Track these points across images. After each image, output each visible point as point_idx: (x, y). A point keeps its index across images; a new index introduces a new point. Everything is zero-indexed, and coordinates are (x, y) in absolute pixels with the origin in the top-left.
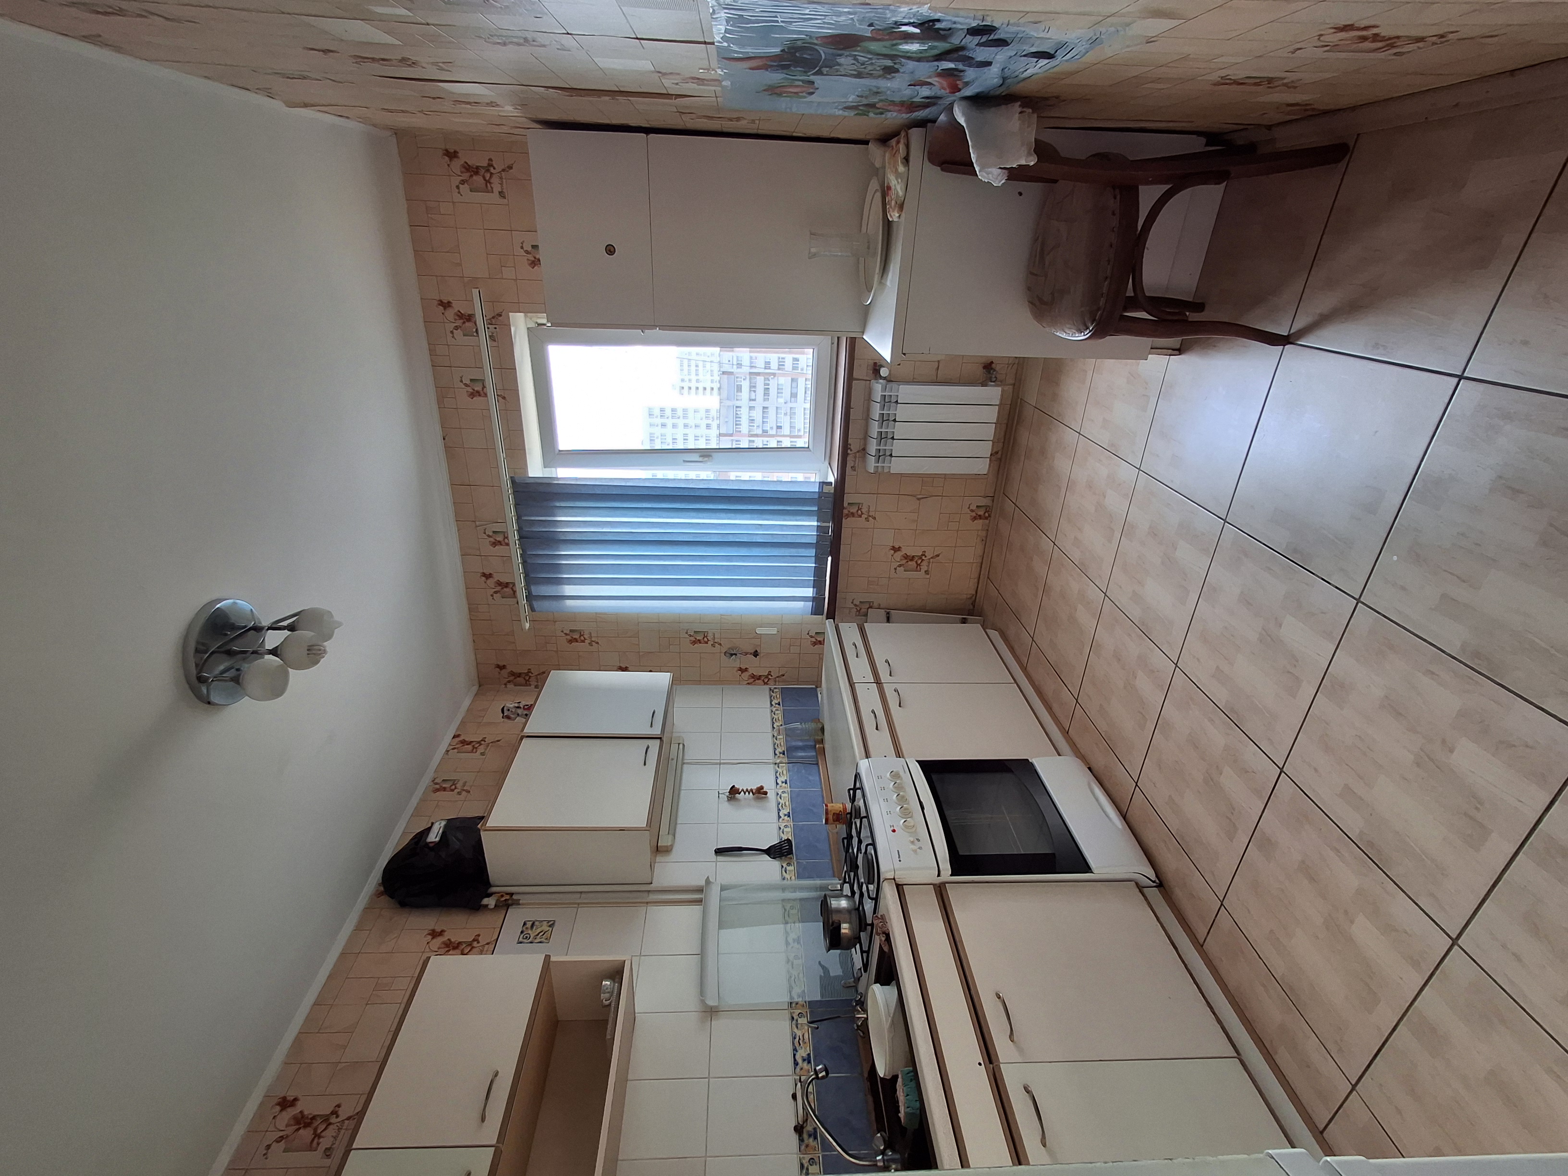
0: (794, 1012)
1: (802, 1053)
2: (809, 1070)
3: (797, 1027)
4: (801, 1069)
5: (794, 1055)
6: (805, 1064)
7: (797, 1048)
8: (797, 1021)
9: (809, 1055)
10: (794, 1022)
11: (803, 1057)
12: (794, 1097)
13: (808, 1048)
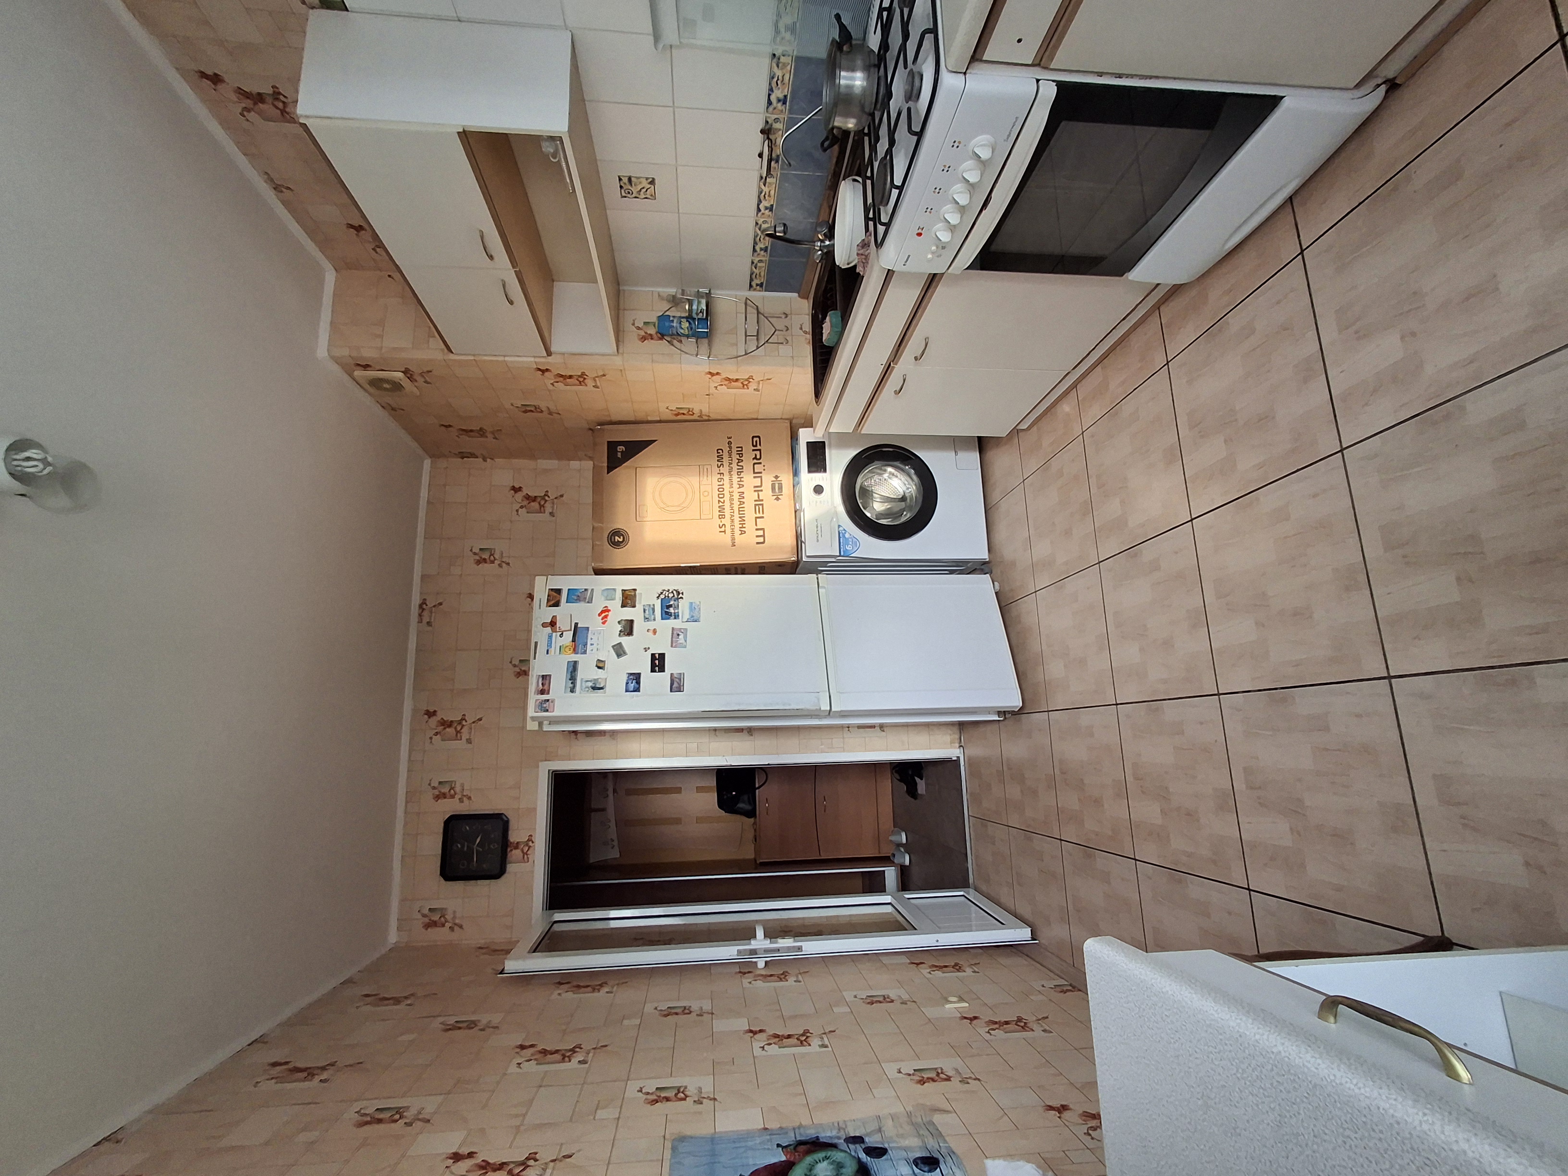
0: (769, 117)
1: (778, 94)
2: (782, 110)
3: (778, 66)
4: (775, 109)
5: (769, 95)
6: (780, 104)
7: (774, 89)
8: (779, 59)
9: (785, 97)
10: (775, 60)
11: (778, 98)
12: (761, 155)
13: (787, 89)
